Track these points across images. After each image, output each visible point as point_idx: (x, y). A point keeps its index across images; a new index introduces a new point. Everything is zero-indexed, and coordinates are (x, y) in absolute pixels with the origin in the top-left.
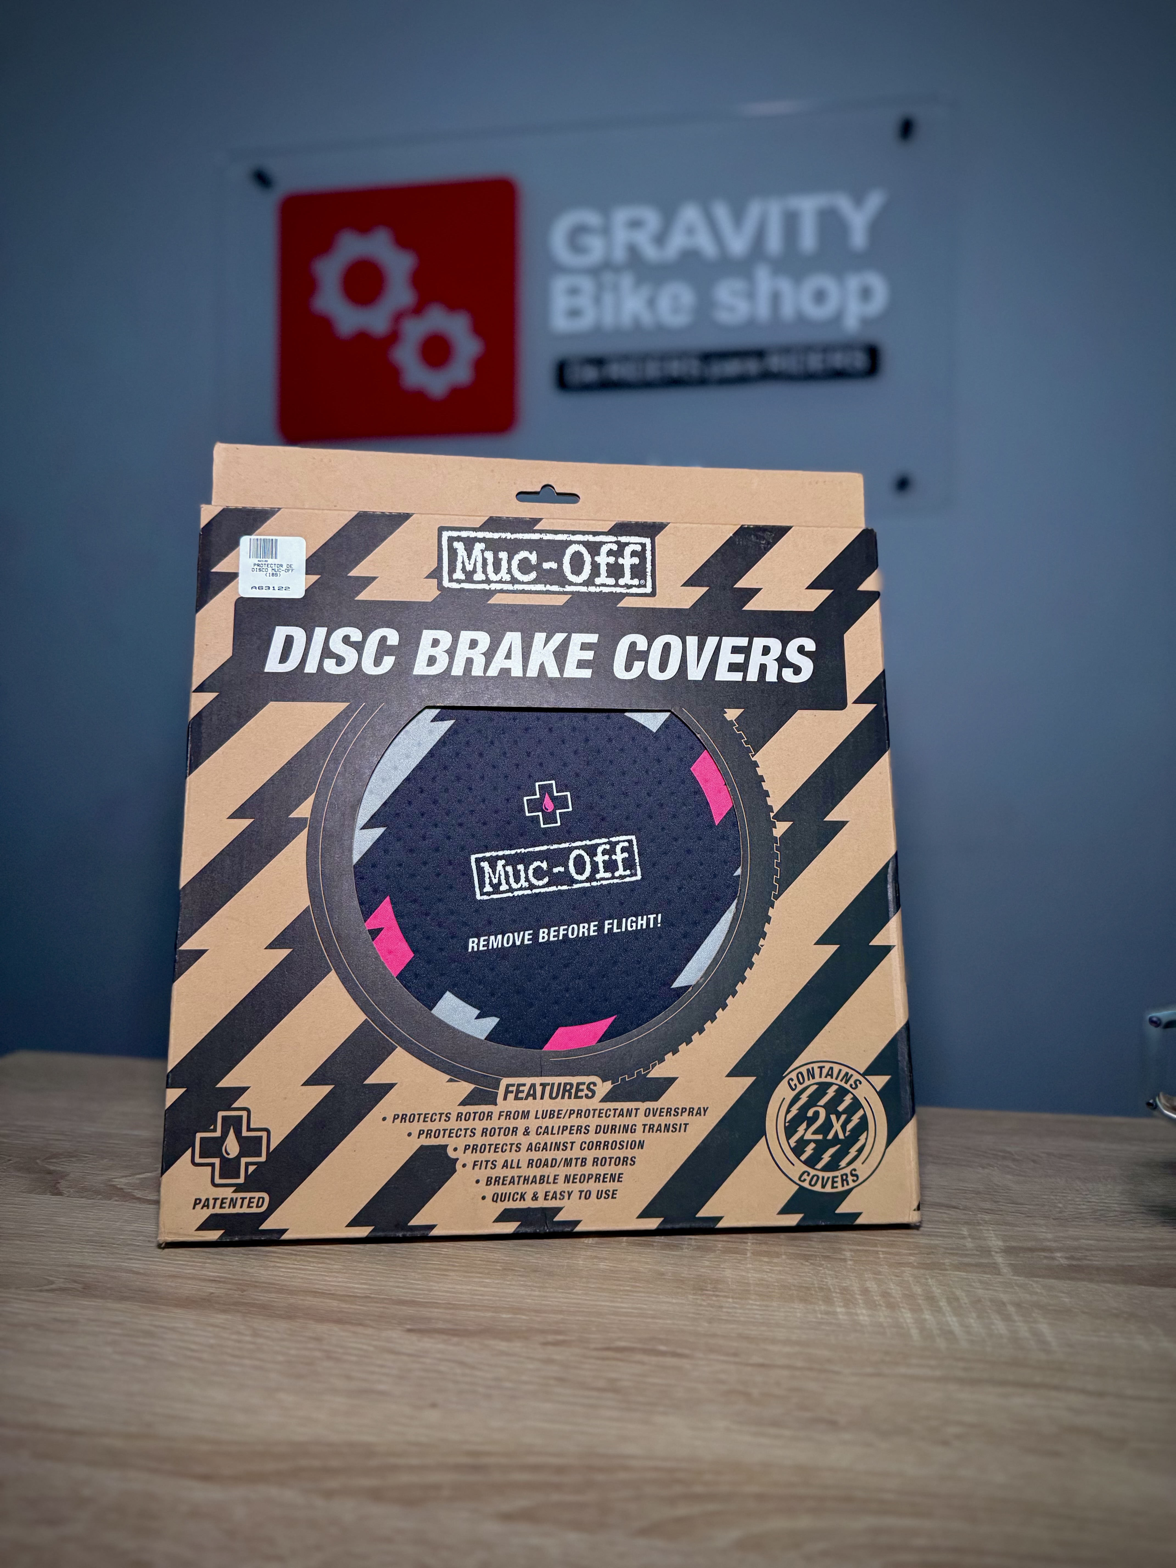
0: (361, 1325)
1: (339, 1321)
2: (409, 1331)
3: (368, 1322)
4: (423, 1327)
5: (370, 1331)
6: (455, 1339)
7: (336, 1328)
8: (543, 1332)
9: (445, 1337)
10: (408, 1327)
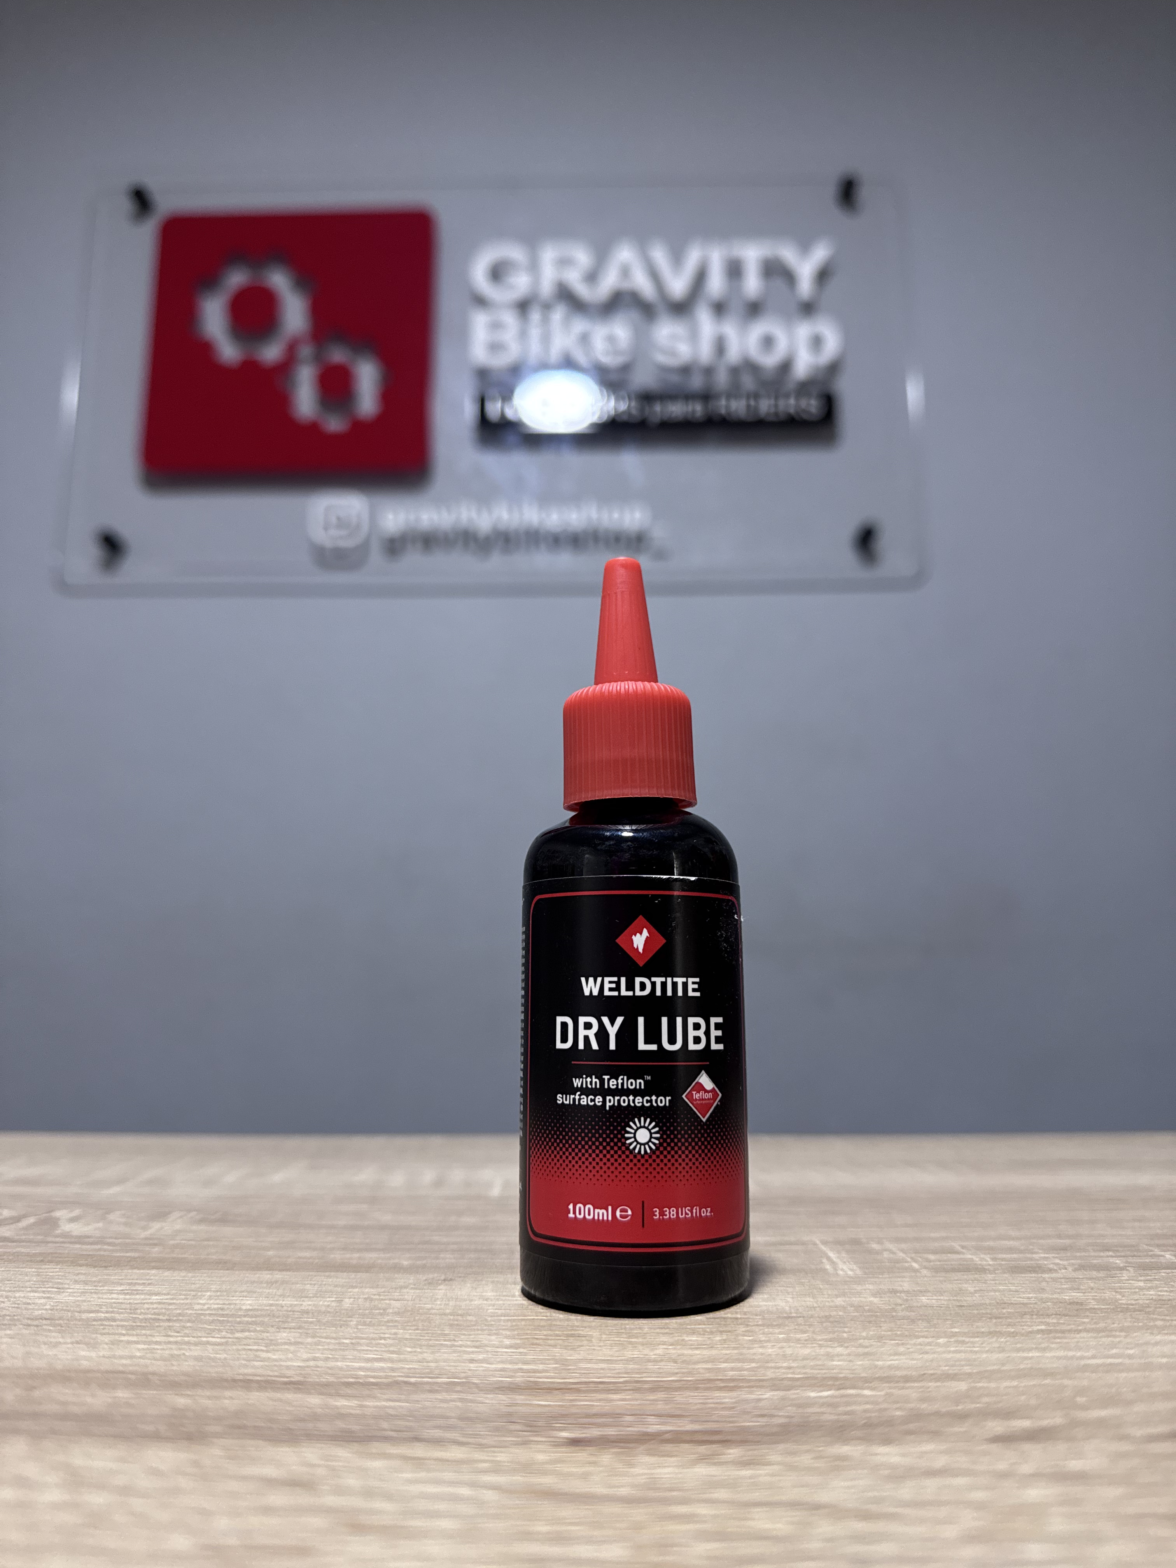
0: (417, 1439)
1: (345, 1438)
2: (575, 1442)
3: (437, 1433)
4: (611, 1432)
5: (456, 1453)
6: (734, 1453)
7: (343, 1453)
8: (962, 1417)
9: (702, 1449)
10: (565, 1434)
